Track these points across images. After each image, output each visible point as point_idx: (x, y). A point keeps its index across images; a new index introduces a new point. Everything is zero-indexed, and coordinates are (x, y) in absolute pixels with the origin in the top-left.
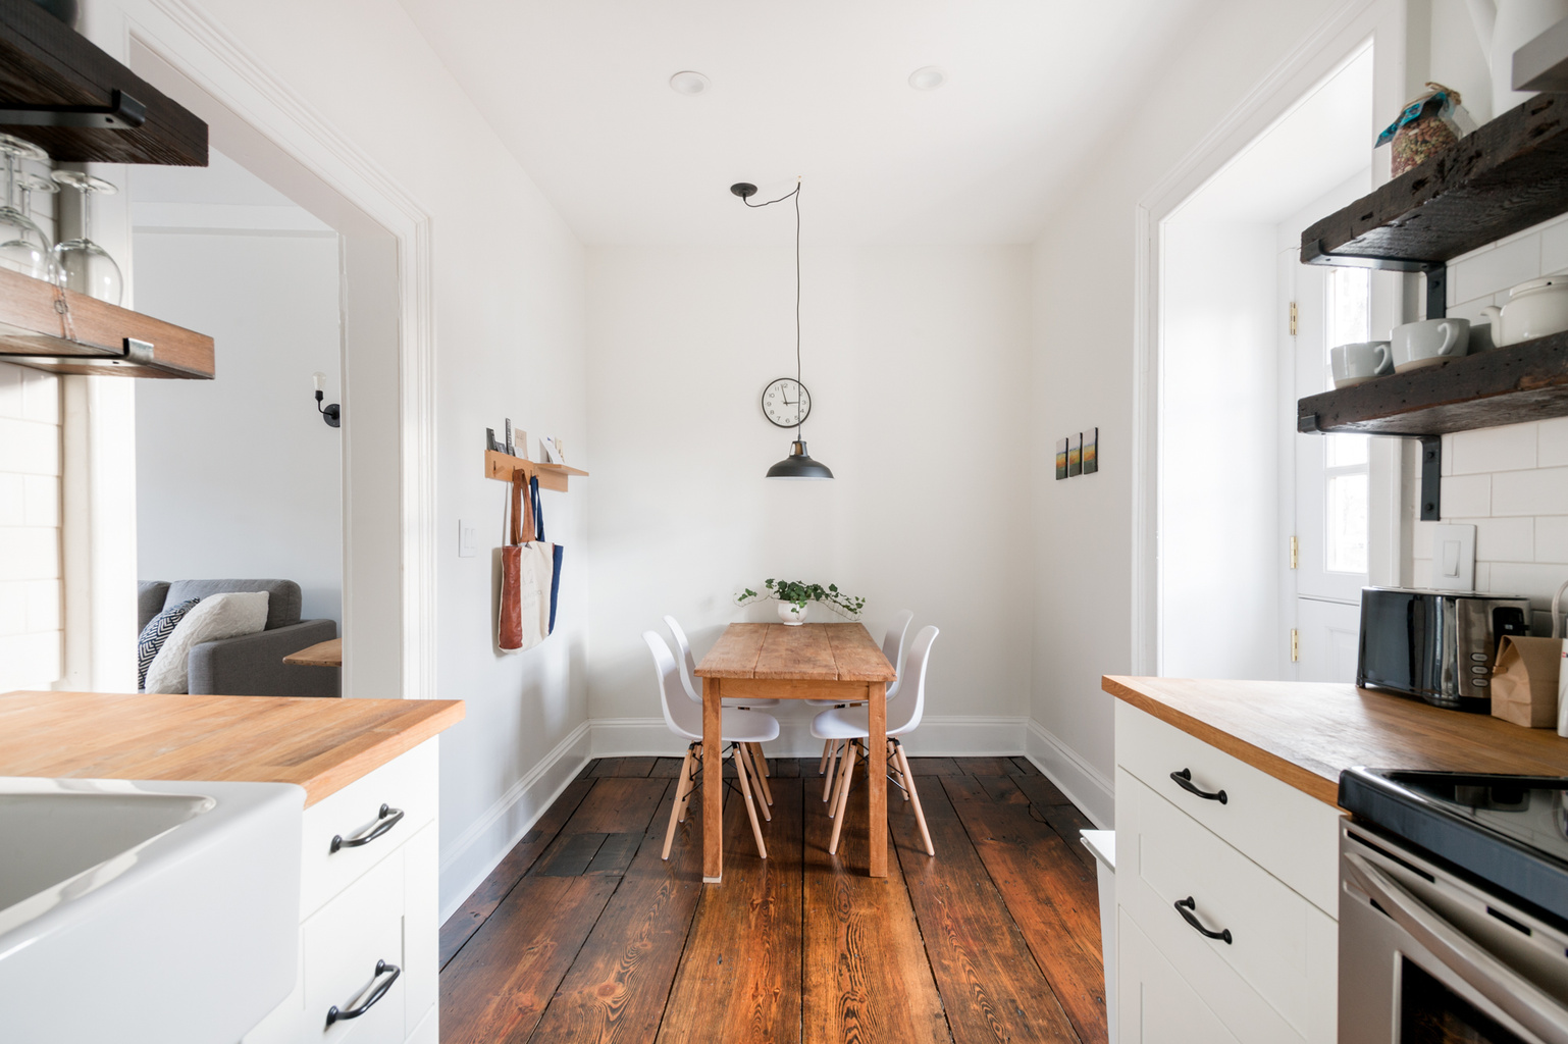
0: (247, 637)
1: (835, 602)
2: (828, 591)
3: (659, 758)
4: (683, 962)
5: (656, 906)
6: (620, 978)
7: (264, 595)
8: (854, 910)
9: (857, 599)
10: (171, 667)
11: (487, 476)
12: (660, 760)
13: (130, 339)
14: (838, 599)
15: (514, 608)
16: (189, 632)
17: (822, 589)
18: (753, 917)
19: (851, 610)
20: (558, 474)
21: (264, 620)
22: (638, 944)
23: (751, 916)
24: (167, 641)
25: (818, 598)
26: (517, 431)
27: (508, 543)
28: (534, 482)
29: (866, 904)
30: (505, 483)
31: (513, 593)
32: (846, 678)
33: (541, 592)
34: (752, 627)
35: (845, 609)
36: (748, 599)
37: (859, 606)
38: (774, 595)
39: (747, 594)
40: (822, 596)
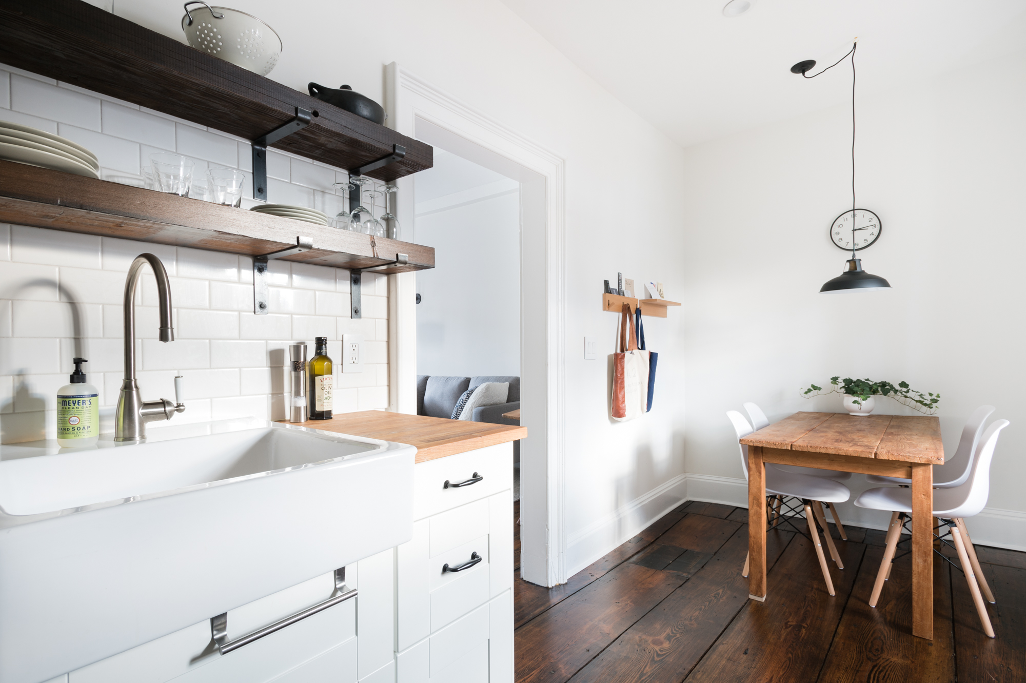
0: (498, 406)
1: (906, 397)
2: (898, 387)
3: (737, 508)
4: (716, 643)
5: (708, 603)
6: (668, 638)
7: (507, 384)
8: (885, 655)
9: (931, 395)
10: (467, 418)
11: (604, 309)
12: (738, 510)
13: (399, 254)
14: (910, 394)
15: (620, 392)
16: (473, 401)
17: (891, 385)
18: (784, 634)
19: (926, 405)
20: (657, 306)
21: (506, 397)
22: (687, 622)
23: (783, 631)
24: (465, 405)
25: (886, 393)
26: (626, 280)
27: (619, 351)
28: (638, 312)
29: (901, 655)
30: (618, 314)
31: (619, 382)
32: (885, 457)
33: (641, 383)
34: (816, 415)
35: (918, 404)
36: (814, 392)
37: (935, 401)
38: (841, 389)
39: (812, 389)
40: (891, 391)
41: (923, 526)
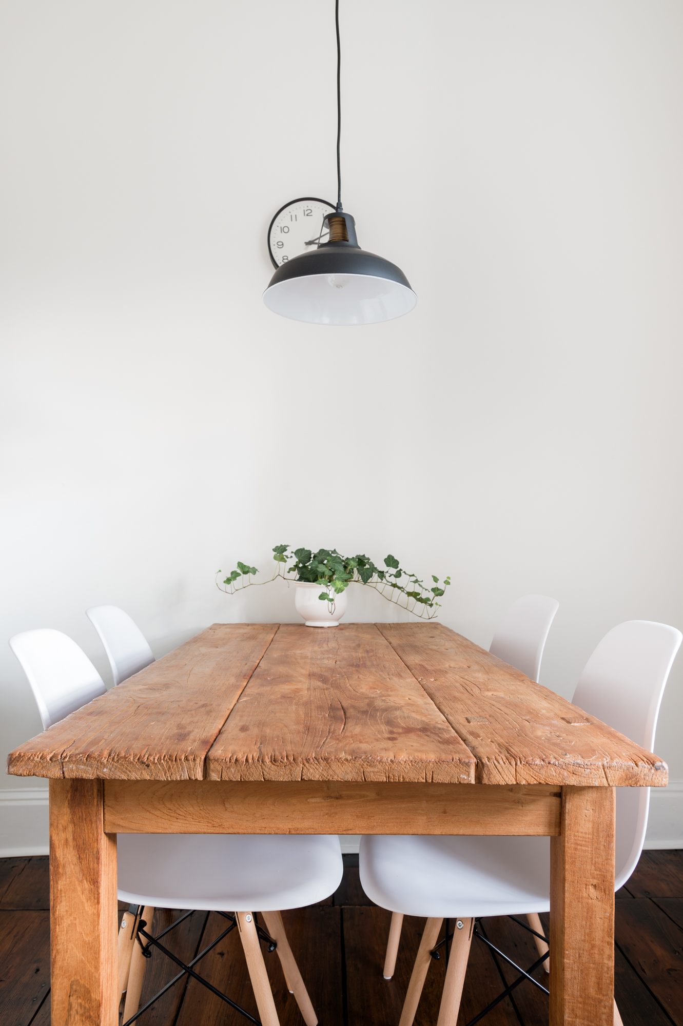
1: (394, 586)
2: (381, 566)
9: (436, 579)
14: (402, 581)
17: (372, 565)
19: (421, 600)
25: (366, 577)
34: (247, 630)
35: (411, 598)
36: (243, 579)
37: (438, 592)
38: (289, 572)
39: (239, 571)
40: (374, 574)
41: (592, 991)
